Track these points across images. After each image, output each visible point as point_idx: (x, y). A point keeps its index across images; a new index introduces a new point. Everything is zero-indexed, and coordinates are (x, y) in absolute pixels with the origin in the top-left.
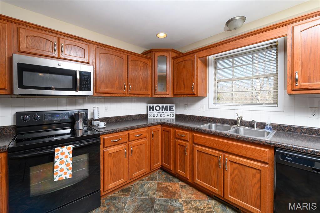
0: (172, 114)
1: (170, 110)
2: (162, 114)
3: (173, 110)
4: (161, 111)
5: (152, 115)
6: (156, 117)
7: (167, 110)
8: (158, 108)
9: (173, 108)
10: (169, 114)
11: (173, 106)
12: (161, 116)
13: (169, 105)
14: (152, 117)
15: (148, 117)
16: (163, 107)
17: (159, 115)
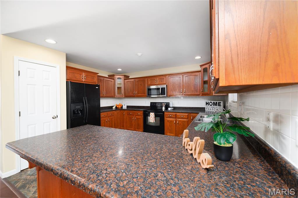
0: (220, 109)
1: (219, 106)
2: (214, 108)
3: (221, 106)
4: (213, 106)
5: (208, 109)
6: (210, 110)
7: (217, 106)
8: (211, 104)
9: (220, 104)
10: (218, 108)
11: (221, 103)
12: (213, 110)
13: (218, 102)
14: (208, 110)
15: (206, 110)
16: (214, 103)
17: (212, 109)
